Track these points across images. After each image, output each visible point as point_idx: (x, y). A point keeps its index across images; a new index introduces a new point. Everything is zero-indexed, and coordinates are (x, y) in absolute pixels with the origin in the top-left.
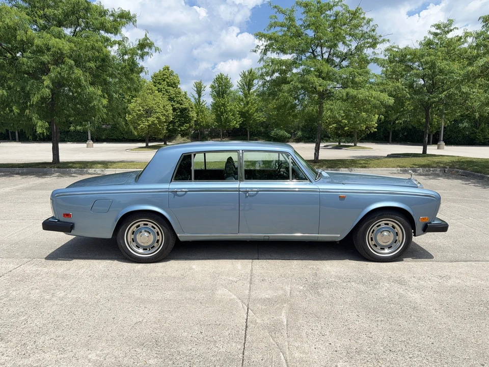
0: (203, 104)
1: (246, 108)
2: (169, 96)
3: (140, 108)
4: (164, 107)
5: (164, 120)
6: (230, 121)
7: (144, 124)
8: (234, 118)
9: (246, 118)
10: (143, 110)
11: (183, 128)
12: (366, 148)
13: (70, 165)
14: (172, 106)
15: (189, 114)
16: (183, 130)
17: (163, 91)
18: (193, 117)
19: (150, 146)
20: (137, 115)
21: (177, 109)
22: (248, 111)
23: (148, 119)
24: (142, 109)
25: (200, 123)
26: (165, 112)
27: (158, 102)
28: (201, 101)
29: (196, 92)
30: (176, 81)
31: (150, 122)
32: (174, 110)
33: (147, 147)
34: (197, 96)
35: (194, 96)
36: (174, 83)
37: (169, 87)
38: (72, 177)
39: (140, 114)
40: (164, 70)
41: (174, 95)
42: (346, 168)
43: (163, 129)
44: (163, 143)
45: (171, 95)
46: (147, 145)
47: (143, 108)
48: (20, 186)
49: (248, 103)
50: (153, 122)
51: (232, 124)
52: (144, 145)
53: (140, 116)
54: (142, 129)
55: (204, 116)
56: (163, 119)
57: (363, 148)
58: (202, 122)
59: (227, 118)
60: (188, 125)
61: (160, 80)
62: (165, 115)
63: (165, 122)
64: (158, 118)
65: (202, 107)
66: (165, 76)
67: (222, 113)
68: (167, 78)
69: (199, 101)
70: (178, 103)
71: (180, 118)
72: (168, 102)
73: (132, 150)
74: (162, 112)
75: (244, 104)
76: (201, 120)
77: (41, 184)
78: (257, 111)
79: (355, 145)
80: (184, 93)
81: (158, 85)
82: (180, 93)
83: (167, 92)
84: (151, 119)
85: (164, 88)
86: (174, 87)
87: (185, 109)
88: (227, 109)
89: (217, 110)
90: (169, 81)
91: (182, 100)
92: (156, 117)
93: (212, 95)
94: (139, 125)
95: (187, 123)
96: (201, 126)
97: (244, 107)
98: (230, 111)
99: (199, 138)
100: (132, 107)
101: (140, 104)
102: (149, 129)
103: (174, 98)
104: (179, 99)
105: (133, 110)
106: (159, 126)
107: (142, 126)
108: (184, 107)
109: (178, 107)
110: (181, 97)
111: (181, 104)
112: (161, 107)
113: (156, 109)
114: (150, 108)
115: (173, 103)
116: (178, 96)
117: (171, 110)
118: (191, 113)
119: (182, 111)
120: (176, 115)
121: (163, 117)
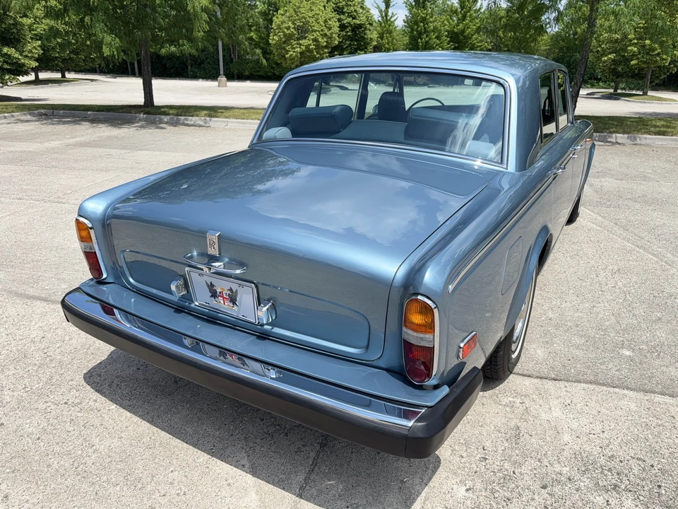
0: (392, 20)
1: (461, 26)
2: (336, 4)
3: (290, 24)
4: (326, 21)
5: (325, 44)
6: (431, 48)
7: (294, 51)
8: (438, 42)
9: (458, 43)
12: (665, 100)
13: (163, 110)
14: (339, 20)
15: (365, 34)
18: (371, 39)
20: (285, 35)
21: (347, 27)
22: (463, 31)
23: (301, 42)
24: (293, 26)
26: (326, 31)
27: (316, 14)
28: (390, 14)
31: (303, 48)
32: (342, 27)
34: (383, 7)
35: (378, 7)
38: (158, 128)
39: (290, 34)
41: (344, 3)
42: (624, 133)
45: (340, 2)
47: (294, 24)
48: (78, 139)
49: (464, 17)
50: (307, 47)
53: (289, 38)
54: (292, 59)
55: (393, 40)
56: (323, 41)
57: (660, 99)
59: (427, 42)
62: (326, 35)
63: (326, 47)
65: (390, 25)
67: (420, 34)
69: (386, 15)
70: (349, 16)
71: (351, 41)
72: (333, 15)
74: (322, 30)
75: (459, 19)
76: (387, 46)
77: (110, 138)
78: (478, 30)
79: (645, 94)
84: (305, 42)
87: (360, 26)
88: (429, 27)
89: (412, 29)
91: (355, 11)
92: (313, 40)
93: (406, 3)
94: (287, 51)
95: (361, 50)
97: (458, 25)
98: (433, 31)
100: (278, 23)
101: (289, 17)
102: (301, 58)
103: (343, 8)
104: (352, 8)
105: (279, 27)
106: (317, 53)
107: (291, 55)
108: (359, 22)
109: (349, 23)
110: (354, 5)
111: (354, 18)
112: (322, 23)
113: (314, 26)
114: (304, 23)
115: (342, 17)
116: (351, 5)
117: (335, 26)
118: (368, 32)
119: (355, 29)
120: (345, 36)
121: (323, 39)
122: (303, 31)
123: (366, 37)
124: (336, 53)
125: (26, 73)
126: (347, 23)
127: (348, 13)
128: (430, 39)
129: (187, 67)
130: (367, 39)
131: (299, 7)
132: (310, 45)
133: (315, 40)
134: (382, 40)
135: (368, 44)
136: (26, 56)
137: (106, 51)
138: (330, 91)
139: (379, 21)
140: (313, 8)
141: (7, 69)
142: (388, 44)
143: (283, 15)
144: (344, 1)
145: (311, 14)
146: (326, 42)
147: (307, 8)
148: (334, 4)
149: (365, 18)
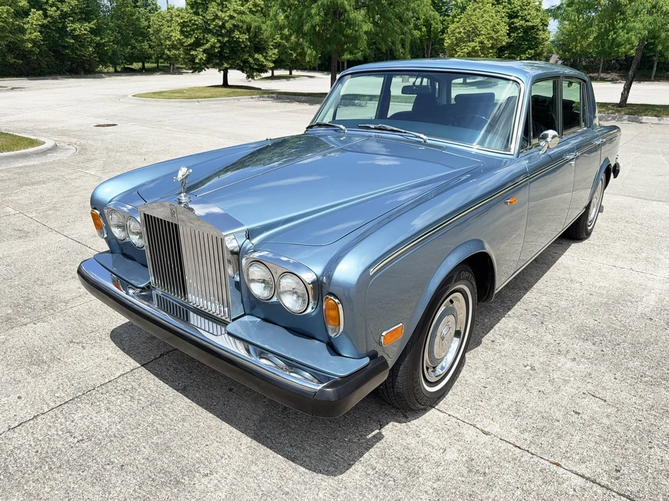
2: (512, 9)
3: (461, 29)
4: (494, 26)
5: (490, 45)
6: (619, 45)
10: (464, 33)
11: (524, 57)
14: (510, 25)
15: (537, 34)
18: (543, 39)
20: (456, 39)
21: (519, 29)
23: (469, 44)
24: (463, 31)
26: (493, 34)
27: (486, 20)
31: (470, 49)
32: (513, 29)
39: (461, 38)
41: (519, 8)
45: (515, 7)
46: (465, 81)
47: (464, 29)
50: (473, 48)
51: (622, 50)
53: (460, 40)
56: (488, 44)
58: (576, 46)
59: (614, 39)
62: (492, 38)
63: (492, 48)
64: (482, 43)
70: (522, 20)
71: (523, 41)
72: (504, 20)
74: (488, 34)
84: (472, 44)
87: (533, 27)
91: (529, 14)
92: (479, 43)
94: (457, 52)
100: (452, 29)
101: (462, 24)
103: (518, 12)
104: (526, 12)
105: (453, 32)
107: (460, 55)
108: (532, 24)
109: (522, 26)
110: (529, 9)
111: (527, 21)
112: (488, 27)
113: (481, 31)
114: (473, 29)
115: (515, 20)
116: (525, 9)
117: (504, 29)
118: (541, 32)
119: (528, 30)
120: (517, 36)
121: (488, 41)
122: (473, 33)
123: (538, 37)
124: (506, 52)
125: (266, 71)
126: (520, 25)
127: (522, 17)
128: (618, 36)
130: (539, 39)
131: (472, 15)
132: (475, 46)
135: (540, 43)
136: (268, 60)
137: (307, 59)
138: (497, 84)
140: (485, 15)
141: (256, 69)
143: (458, 22)
144: (520, 6)
145: (481, 21)
146: (492, 44)
147: (478, 15)
148: (509, 9)
149: (539, 20)
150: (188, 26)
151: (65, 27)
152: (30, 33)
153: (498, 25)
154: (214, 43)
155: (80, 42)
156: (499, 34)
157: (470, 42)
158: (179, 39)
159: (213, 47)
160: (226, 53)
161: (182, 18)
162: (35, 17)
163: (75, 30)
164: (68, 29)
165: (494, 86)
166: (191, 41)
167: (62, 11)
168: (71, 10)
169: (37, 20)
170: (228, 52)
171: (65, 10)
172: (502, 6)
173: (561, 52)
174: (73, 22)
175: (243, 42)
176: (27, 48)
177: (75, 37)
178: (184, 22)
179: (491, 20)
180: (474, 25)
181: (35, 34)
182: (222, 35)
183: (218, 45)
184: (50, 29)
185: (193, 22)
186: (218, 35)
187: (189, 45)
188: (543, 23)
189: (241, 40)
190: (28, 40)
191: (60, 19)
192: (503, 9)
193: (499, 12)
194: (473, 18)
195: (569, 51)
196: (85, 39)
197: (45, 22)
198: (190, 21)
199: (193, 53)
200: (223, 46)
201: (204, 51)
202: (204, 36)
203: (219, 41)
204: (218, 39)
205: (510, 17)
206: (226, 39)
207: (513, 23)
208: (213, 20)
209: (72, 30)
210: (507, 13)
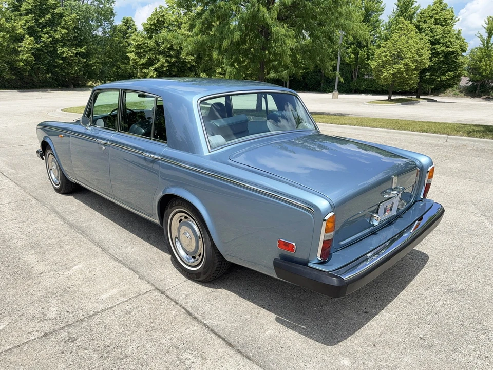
2: (434, 37)
3: (388, 53)
4: (418, 50)
5: (414, 67)
7: (388, 73)
10: (391, 56)
11: (444, 78)
15: (457, 59)
16: (444, 81)
17: (426, 32)
18: (462, 63)
19: (394, 99)
20: (382, 62)
21: (440, 54)
23: (394, 66)
24: (389, 55)
25: (482, 72)
26: (417, 57)
27: (410, 45)
29: (485, 30)
30: (448, 17)
31: (396, 70)
32: (435, 54)
33: (390, 100)
34: (485, 36)
35: (481, 37)
36: (445, 20)
37: (437, 26)
39: (387, 61)
40: (435, 3)
41: (441, 36)
43: (411, 79)
44: (415, 97)
45: (437, 35)
46: (390, 98)
47: (390, 53)
50: (399, 70)
52: (386, 97)
53: (385, 64)
54: (386, 79)
58: (486, 70)
60: (452, 73)
61: (427, 17)
62: (416, 60)
63: (416, 69)
65: (490, 51)
66: (434, 12)
68: (437, 14)
69: (488, 43)
70: (443, 46)
71: (443, 64)
73: (370, 102)
74: (413, 57)
76: (484, 67)
80: (456, 32)
81: (423, 24)
82: (450, 32)
83: (432, 32)
84: (397, 66)
85: (429, 27)
86: (443, 26)
87: (453, 53)
90: (438, 18)
91: (450, 41)
92: (404, 65)
94: (383, 73)
95: (450, 72)
96: (483, 76)
99: (477, 91)
100: (379, 53)
101: (388, 48)
102: (393, 78)
103: (439, 39)
104: (447, 40)
105: (379, 56)
106: (407, 74)
107: (385, 76)
108: (452, 50)
109: (443, 51)
111: (448, 47)
112: (413, 52)
113: (406, 54)
114: (399, 53)
115: (437, 46)
116: (446, 37)
117: (427, 54)
118: (460, 57)
119: (447, 55)
120: (438, 60)
121: (413, 63)
122: (399, 57)
123: (457, 61)
124: (427, 74)
126: (441, 51)
127: (443, 43)
129: (321, 84)
130: (458, 63)
131: (397, 41)
132: (400, 68)
133: (406, 65)
134: (480, 63)
135: (459, 67)
138: (419, 102)
139: (480, 48)
140: (409, 41)
142: (486, 66)
143: (384, 47)
144: (441, 34)
145: (406, 46)
146: (416, 66)
147: (404, 41)
148: (431, 37)
149: (458, 47)
150: (142, 48)
151: (55, 50)
152: (23, 55)
153: (422, 49)
154: (163, 63)
155: (69, 62)
156: (423, 57)
157: (395, 64)
158: (133, 59)
159: (162, 66)
160: (174, 71)
161: (137, 42)
162: (28, 42)
163: (63, 52)
164: (58, 52)
165: (416, 103)
166: (144, 61)
167: (54, 37)
168: (62, 37)
169: (29, 44)
170: (176, 70)
171: (56, 37)
172: (424, 35)
173: (472, 75)
174: (62, 47)
175: (189, 62)
176: (19, 66)
177: (64, 59)
178: (138, 44)
179: (415, 45)
180: (400, 49)
181: (27, 55)
182: (171, 56)
183: (166, 64)
184: (43, 51)
185: (146, 44)
186: (167, 56)
187: (143, 64)
188: (462, 49)
189: (187, 61)
190: (21, 60)
191: (52, 44)
192: (425, 36)
193: (422, 39)
194: (399, 43)
195: (479, 74)
196: (72, 60)
197: (38, 46)
198: (144, 44)
199: (145, 71)
200: (172, 65)
201: (156, 70)
202: (156, 57)
203: (167, 61)
204: (166, 60)
205: (433, 44)
206: (174, 60)
207: (434, 49)
208: (163, 43)
209: (61, 53)
210: (429, 40)
